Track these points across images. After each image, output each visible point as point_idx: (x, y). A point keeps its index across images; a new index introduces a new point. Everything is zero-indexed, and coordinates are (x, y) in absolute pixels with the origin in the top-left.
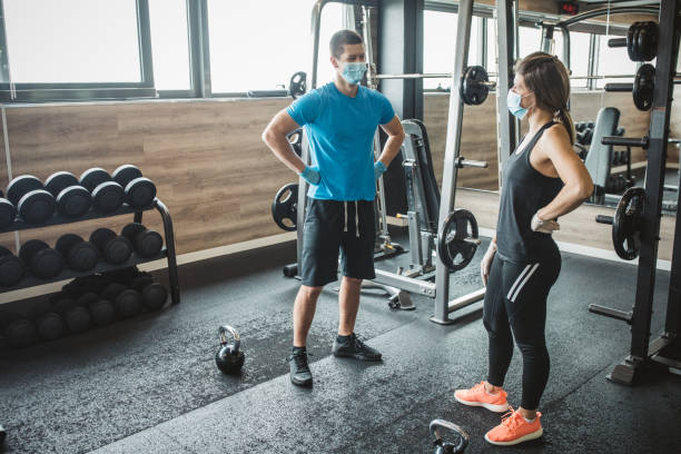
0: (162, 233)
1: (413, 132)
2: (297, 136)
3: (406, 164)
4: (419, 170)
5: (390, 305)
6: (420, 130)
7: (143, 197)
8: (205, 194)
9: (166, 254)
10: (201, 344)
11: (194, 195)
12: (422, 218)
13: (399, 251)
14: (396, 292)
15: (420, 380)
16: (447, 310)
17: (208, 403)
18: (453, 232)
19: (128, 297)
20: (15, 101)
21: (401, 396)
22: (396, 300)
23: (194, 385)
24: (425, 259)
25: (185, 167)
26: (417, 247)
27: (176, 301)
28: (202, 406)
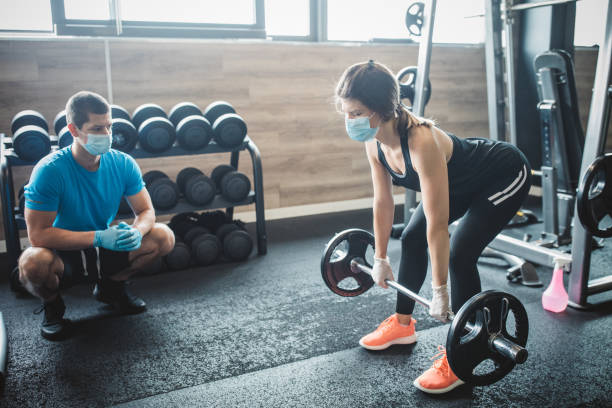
0: (251, 178)
1: (554, 66)
2: (411, 76)
3: (542, 107)
4: (559, 113)
5: (509, 278)
6: (563, 63)
7: (232, 137)
8: (315, 144)
9: (254, 199)
10: (267, 300)
11: (301, 145)
12: (560, 176)
13: (532, 220)
14: (519, 263)
15: (535, 381)
16: (586, 292)
17: (243, 372)
18: (601, 185)
19: (206, 243)
20: (121, 36)
21: (502, 401)
22: (517, 273)
23: (238, 347)
24: (562, 227)
25: (292, 115)
26: (551, 211)
27: (262, 252)
28: (235, 375)
